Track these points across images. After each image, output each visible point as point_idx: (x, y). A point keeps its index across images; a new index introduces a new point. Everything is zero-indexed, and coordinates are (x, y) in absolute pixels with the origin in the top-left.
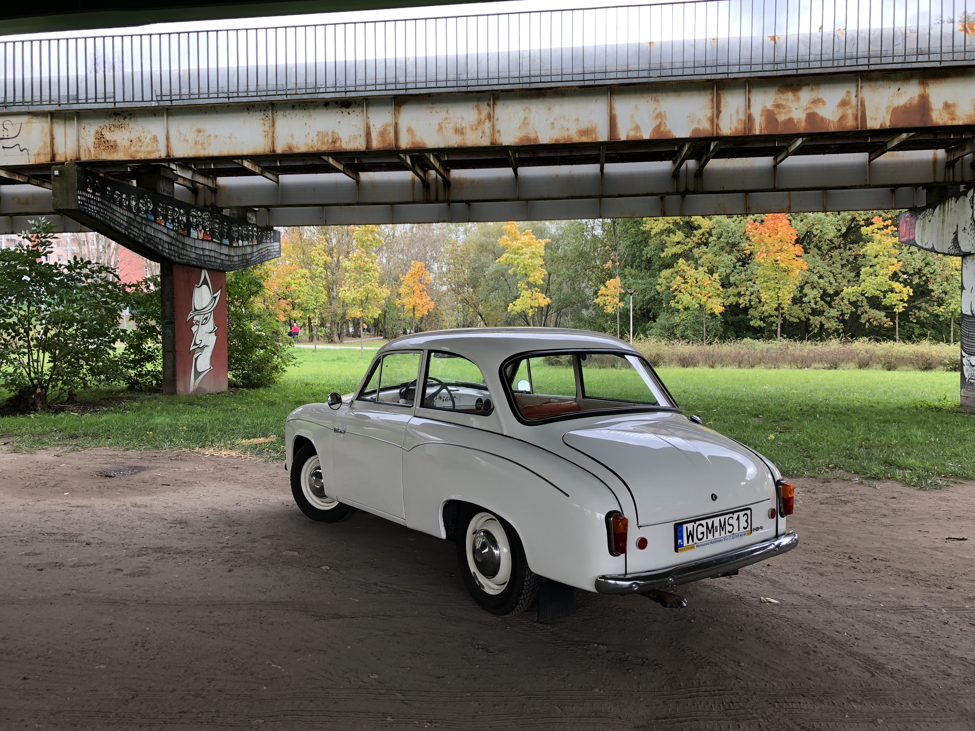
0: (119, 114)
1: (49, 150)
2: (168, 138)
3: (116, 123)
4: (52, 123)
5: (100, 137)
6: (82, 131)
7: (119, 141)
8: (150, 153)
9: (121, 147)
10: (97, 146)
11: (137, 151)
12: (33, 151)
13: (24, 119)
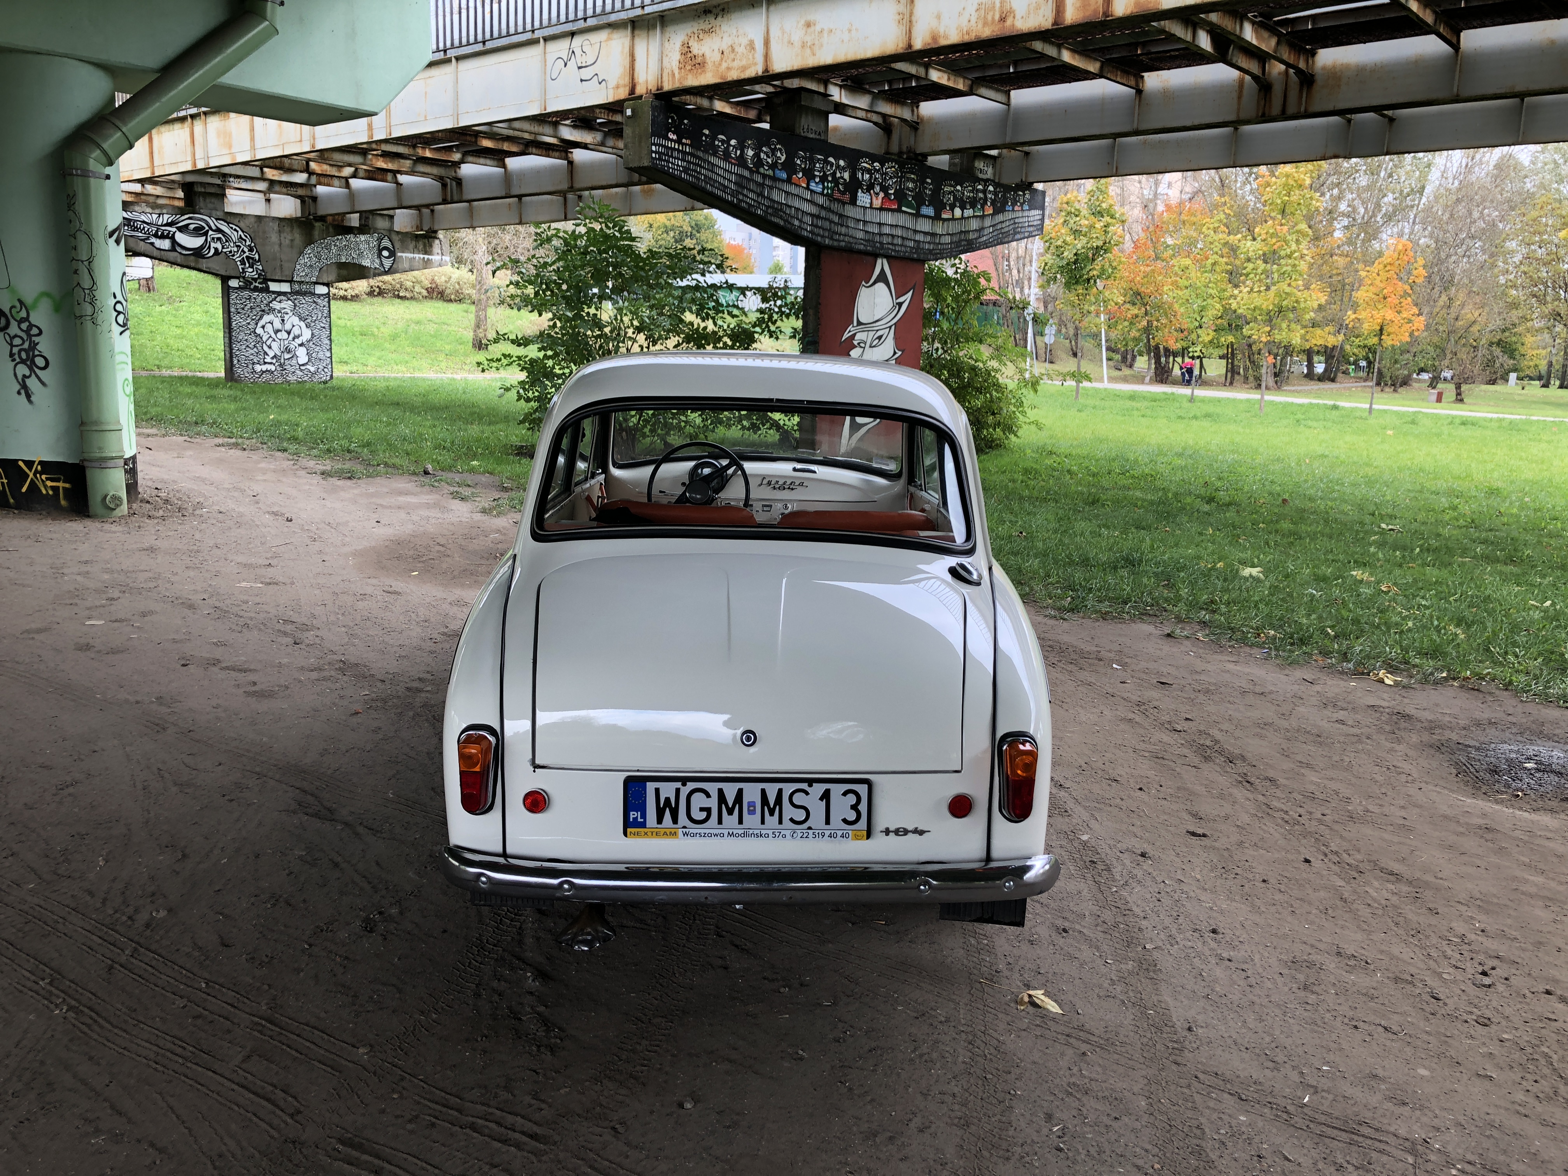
0: (710, 12)
1: (627, 80)
2: (767, 43)
3: (706, 26)
4: (633, 37)
5: (686, 50)
6: (666, 44)
7: (708, 55)
8: (744, 69)
9: (710, 66)
10: (682, 65)
11: (729, 69)
12: (612, 84)
13: (603, 35)
